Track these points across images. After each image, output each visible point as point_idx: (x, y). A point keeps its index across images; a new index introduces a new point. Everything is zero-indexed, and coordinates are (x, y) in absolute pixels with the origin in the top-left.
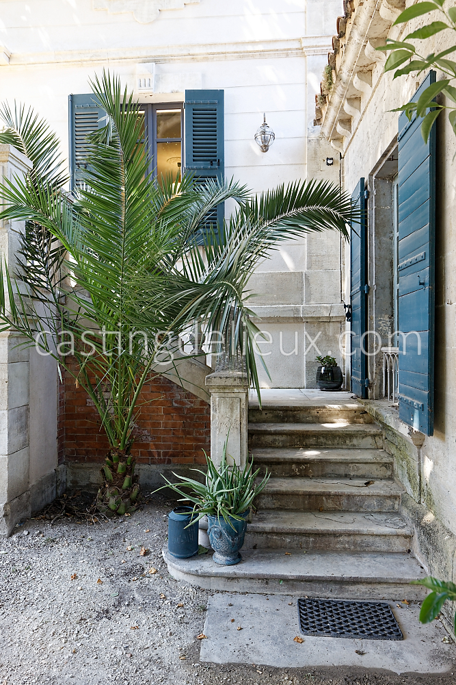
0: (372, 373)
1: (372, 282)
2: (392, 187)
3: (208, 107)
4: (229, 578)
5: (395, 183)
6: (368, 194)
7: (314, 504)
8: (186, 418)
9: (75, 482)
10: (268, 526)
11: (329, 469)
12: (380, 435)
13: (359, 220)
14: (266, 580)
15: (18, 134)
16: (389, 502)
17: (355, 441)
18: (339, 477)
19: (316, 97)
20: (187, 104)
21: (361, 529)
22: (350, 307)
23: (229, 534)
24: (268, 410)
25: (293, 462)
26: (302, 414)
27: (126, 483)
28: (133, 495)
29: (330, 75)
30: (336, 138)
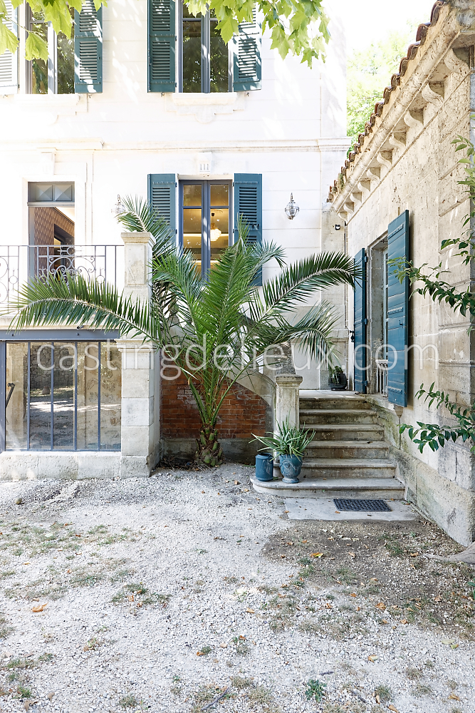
0: (369, 377)
1: (370, 317)
2: (382, 255)
3: (251, 186)
4: (294, 490)
5: (385, 253)
6: (367, 259)
7: (338, 453)
8: (246, 407)
9: (170, 452)
10: (313, 464)
11: (345, 435)
12: (375, 415)
13: (361, 277)
14: (314, 490)
15: (137, 216)
16: (382, 452)
17: (360, 420)
18: (351, 440)
19: (331, 188)
20: (236, 184)
21: (367, 464)
22: (354, 332)
23: (294, 465)
24: (302, 400)
25: (322, 431)
26: (324, 404)
27: (215, 447)
28: (219, 454)
29: (342, 178)
30: (343, 212)
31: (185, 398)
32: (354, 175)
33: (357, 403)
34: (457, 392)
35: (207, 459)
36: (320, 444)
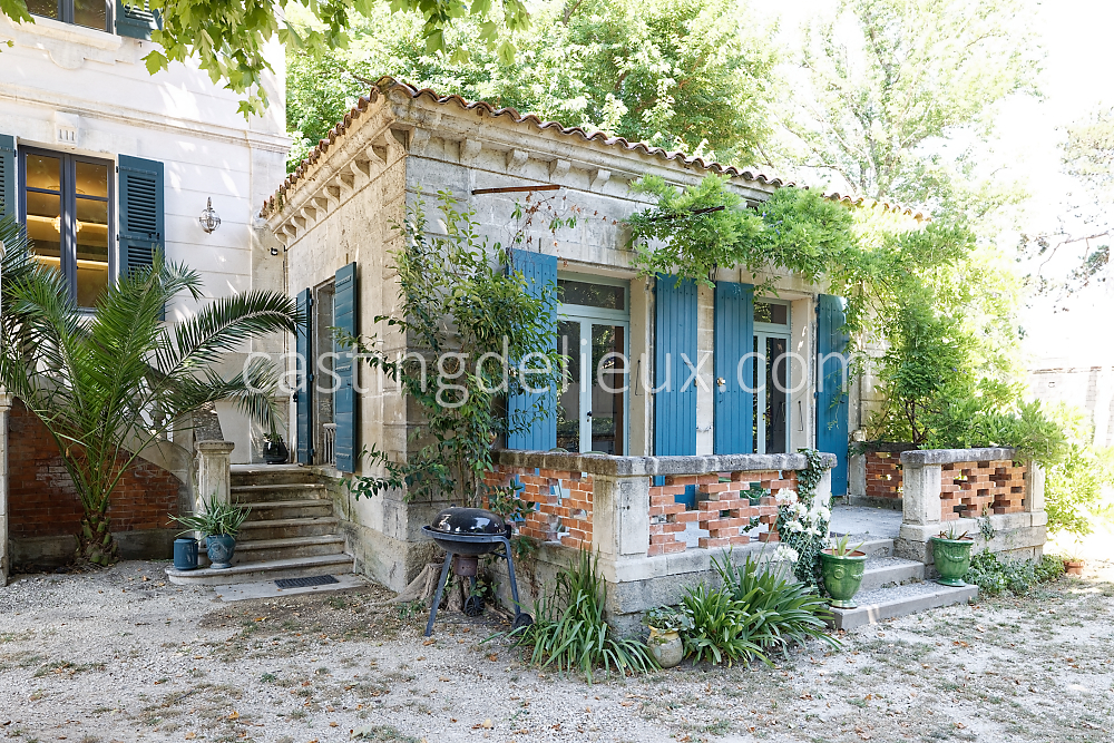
0: (316, 445)
2: (331, 299)
3: (146, 177)
4: (226, 576)
5: (333, 297)
6: (313, 302)
7: (278, 532)
8: (148, 487)
10: (248, 546)
12: (324, 488)
13: (305, 325)
14: (251, 573)
16: (330, 528)
17: (304, 495)
18: (295, 517)
19: (265, 203)
20: (121, 169)
21: (313, 541)
23: (226, 546)
24: (233, 475)
25: (258, 509)
26: (259, 478)
27: (106, 540)
28: (114, 550)
29: (281, 198)
30: (280, 233)
31: (49, 479)
32: (297, 198)
33: (301, 476)
34: (397, 452)
35: (95, 557)
36: (255, 524)
